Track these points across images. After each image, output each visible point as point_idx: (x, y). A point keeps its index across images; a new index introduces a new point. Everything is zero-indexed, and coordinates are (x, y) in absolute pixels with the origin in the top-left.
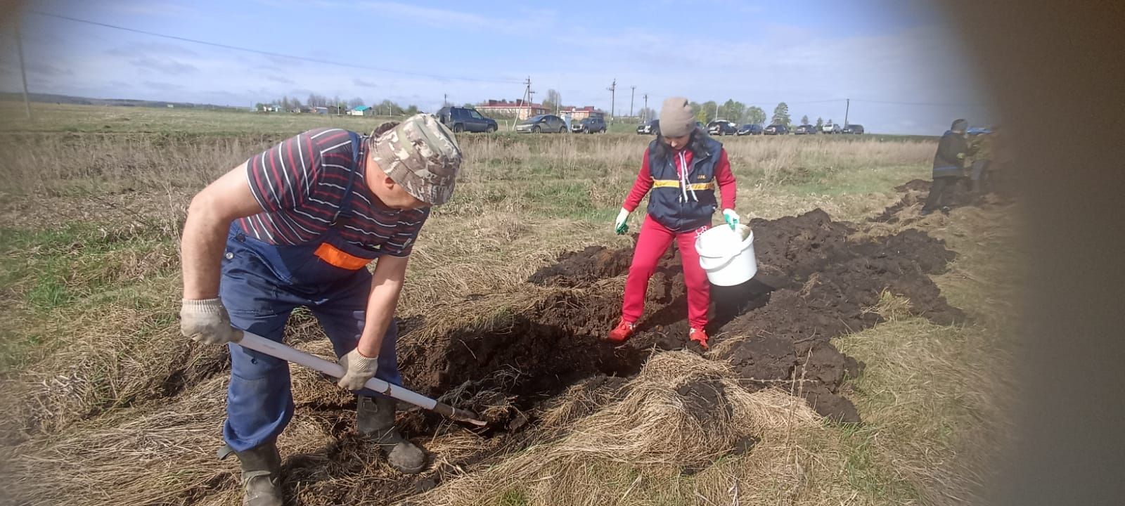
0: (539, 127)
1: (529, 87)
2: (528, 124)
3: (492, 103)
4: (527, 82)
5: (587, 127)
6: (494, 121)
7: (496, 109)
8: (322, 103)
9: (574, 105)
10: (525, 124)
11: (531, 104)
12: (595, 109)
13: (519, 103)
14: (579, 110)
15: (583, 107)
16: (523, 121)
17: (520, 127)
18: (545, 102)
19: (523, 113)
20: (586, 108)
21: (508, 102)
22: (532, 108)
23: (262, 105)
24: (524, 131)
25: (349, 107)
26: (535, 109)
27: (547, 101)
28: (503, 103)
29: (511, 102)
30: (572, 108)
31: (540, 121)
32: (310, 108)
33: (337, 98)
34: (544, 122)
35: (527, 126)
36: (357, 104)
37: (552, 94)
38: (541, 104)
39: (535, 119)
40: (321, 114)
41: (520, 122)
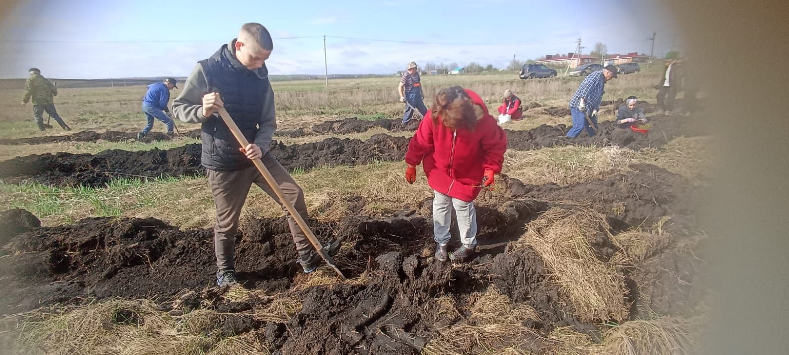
0: (586, 72)
1: (579, 44)
2: (579, 70)
3: (549, 57)
4: (579, 41)
5: (623, 70)
6: (555, 70)
7: (552, 62)
8: (433, 68)
9: (618, 53)
10: (575, 71)
11: (580, 55)
12: (638, 54)
13: (571, 55)
14: (622, 57)
15: (627, 54)
16: (573, 69)
17: (572, 73)
18: (592, 53)
19: (574, 63)
20: (630, 55)
21: (561, 56)
22: (581, 59)
23: (401, 72)
24: (575, 76)
25: (449, 69)
26: (583, 59)
27: (594, 52)
28: (557, 57)
29: (564, 55)
30: (617, 55)
31: (587, 68)
32: (427, 72)
33: (442, 65)
34: (589, 69)
35: (577, 72)
36: (454, 67)
37: (599, 46)
38: (589, 54)
39: (583, 67)
40: (434, 74)
41: (570, 70)
